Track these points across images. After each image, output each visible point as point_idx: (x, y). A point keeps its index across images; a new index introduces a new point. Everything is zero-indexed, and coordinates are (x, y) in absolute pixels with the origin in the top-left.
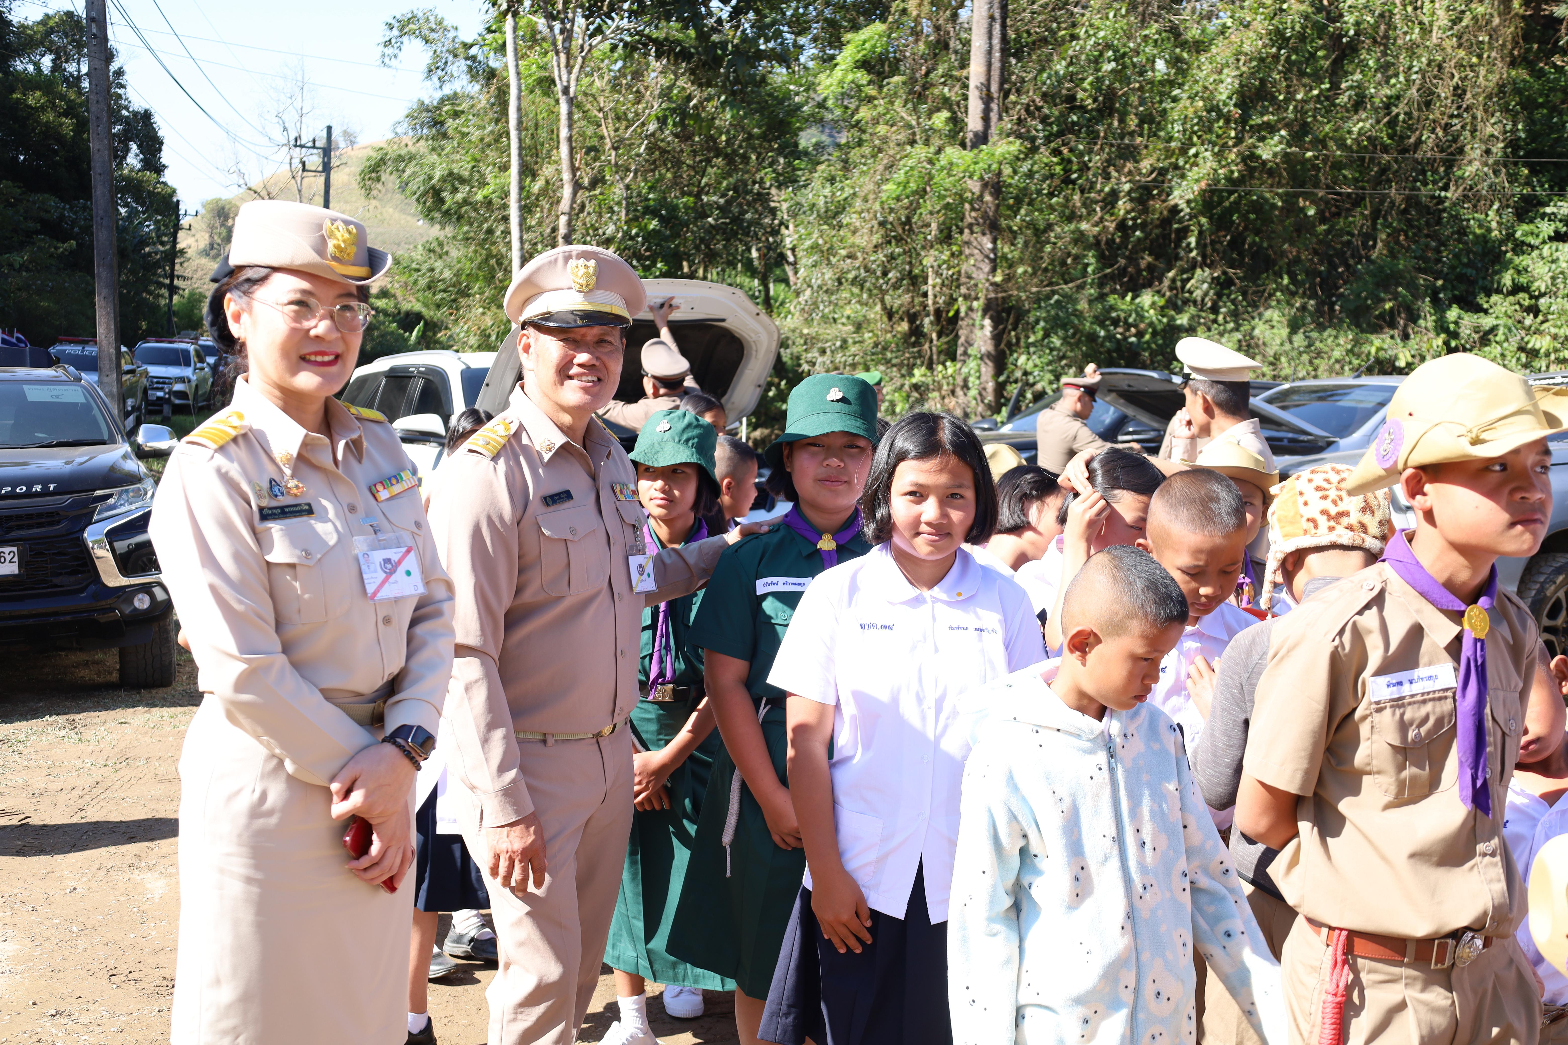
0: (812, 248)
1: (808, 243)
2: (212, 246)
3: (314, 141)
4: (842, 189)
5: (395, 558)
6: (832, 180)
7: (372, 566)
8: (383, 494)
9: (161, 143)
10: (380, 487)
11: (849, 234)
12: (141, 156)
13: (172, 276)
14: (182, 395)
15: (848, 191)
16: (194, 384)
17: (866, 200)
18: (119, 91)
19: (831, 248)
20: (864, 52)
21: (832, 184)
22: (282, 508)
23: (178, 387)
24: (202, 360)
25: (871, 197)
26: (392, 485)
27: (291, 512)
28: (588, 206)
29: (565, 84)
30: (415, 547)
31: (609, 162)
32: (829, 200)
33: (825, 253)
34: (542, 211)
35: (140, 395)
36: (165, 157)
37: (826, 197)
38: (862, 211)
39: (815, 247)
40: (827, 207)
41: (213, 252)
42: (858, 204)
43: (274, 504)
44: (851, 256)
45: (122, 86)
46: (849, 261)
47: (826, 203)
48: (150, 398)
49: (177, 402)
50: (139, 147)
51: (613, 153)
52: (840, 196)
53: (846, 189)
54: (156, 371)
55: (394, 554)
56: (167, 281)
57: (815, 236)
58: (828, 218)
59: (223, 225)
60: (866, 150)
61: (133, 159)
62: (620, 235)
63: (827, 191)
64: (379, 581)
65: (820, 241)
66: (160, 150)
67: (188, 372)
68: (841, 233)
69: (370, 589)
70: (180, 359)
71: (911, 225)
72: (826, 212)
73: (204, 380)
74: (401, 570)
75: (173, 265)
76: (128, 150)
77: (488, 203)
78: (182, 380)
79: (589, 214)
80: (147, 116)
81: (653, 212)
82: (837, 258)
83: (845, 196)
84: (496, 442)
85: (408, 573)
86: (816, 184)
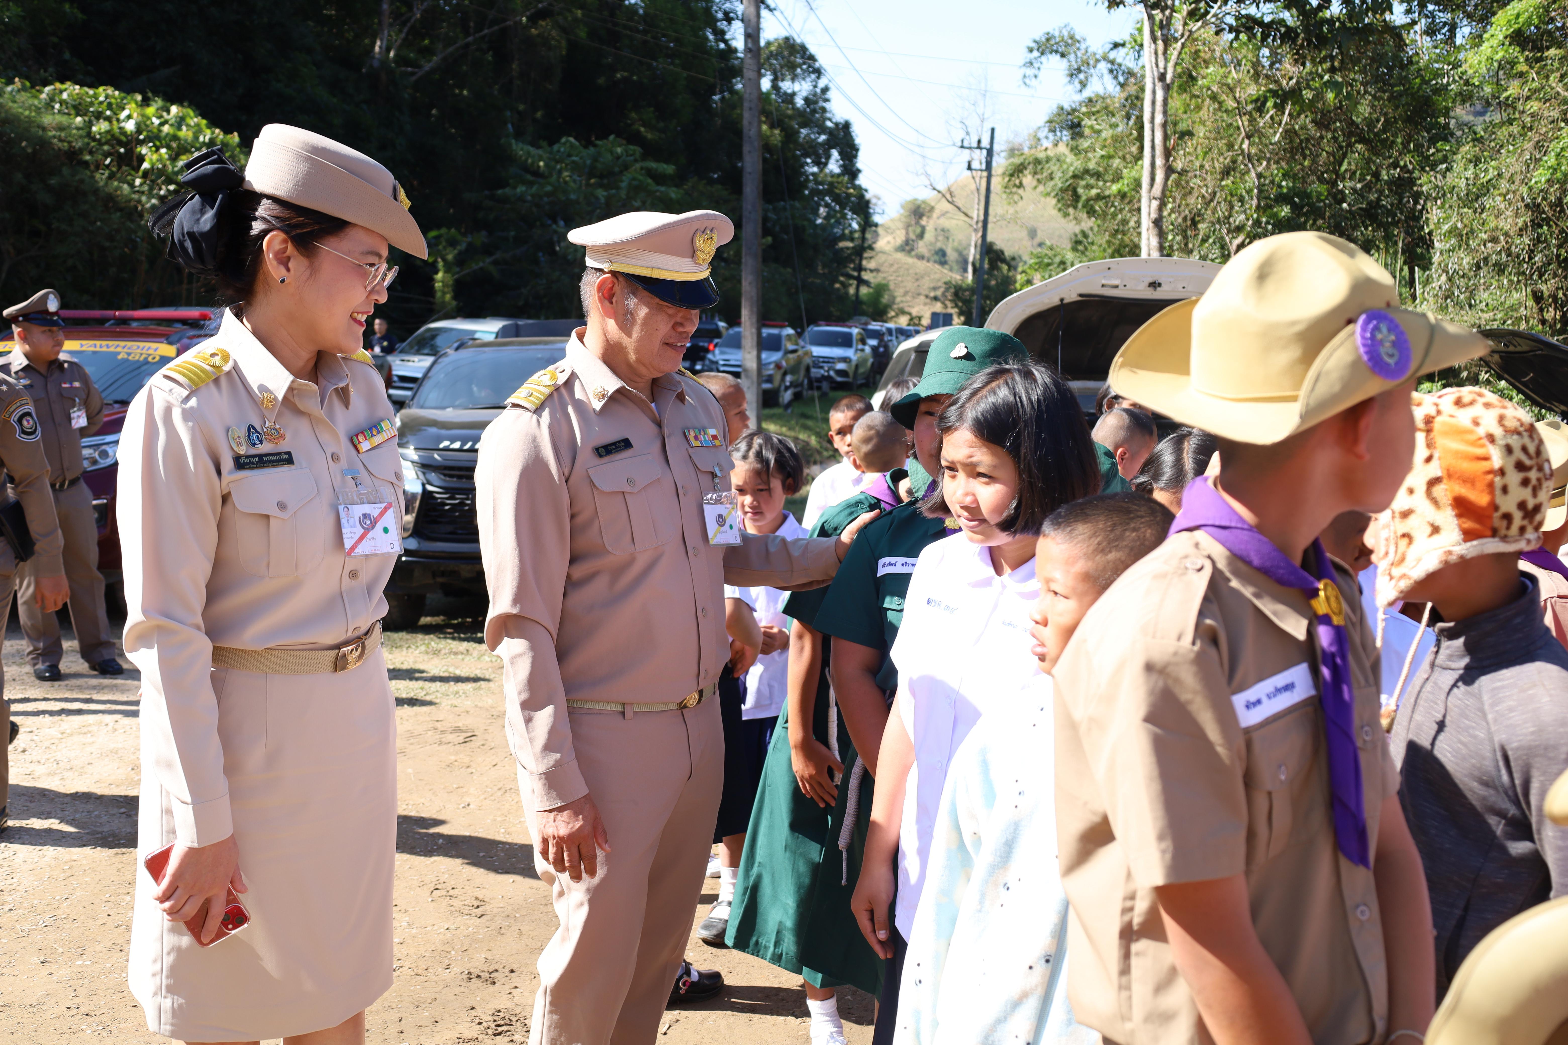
0: (1450, 232)
1: (1446, 227)
2: (907, 242)
3: (979, 142)
4: (1486, 171)
5: (375, 513)
6: (1476, 161)
7: (351, 520)
8: (365, 446)
9: (857, 150)
10: (361, 438)
11: (1492, 218)
12: (841, 162)
13: (860, 269)
14: (840, 373)
15: (1492, 173)
16: (854, 363)
17: (1511, 181)
18: (824, 104)
19: (1472, 231)
20: (1516, 26)
21: (1476, 165)
22: (261, 456)
23: (841, 366)
24: (864, 342)
25: (1518, 178)
26: (373, 435)
27: (270, 461)
28: (1218, 195)
29: (1162, 71)
30: (395, 504)
31: (1243, 151)
32: (1471, 182)
33: (1462, 237)
34: (1174, 201)
35: (802, 372)
36: (861, 162)
37: (1467, 179)
38: (1508, 192)
39: (1453, 232)
40: (1468, 190)
41: (907, 248)
42: (1504, 185)
43: (253, 451)
44: (1494, 240)
45: (827, 100)
46: (1489, 245)
47: (1468, 185)
48: (812, 375)
49: (839, 379)
50: (840, 153)
51: (1247, 142)
52: (1484, 178)
53: (1491, 170)
54: (818, 351)
55: (374, 510)
56: (855, 274)
57: (1454, 220)
58: (1471, 202)
59: (917, 223)
60: (1515, 129)
61: (834, 166)
62: (1250, 222)
63: (1470, 173)
64: (357, 537)
65: (1459, 225)
66: (855, 156)
67: (849, 353)
68: (1484, 215)
69: (348, 544)
70: (845, 341)
71: (1562, 206)
72: (1467, 194)
73: (865, 361)
74: (379, 526)
75: (861, 258)
76: (828, 157)
77: (1123, 195)
78: (845, 360)
79: (1219, 203)
80: (847, 126)
81: (1282, 199)
82: (1477, 241)
83: (1488, 177)
84: (540, 393)
85: (386, 530)
86: (1458, 167)
